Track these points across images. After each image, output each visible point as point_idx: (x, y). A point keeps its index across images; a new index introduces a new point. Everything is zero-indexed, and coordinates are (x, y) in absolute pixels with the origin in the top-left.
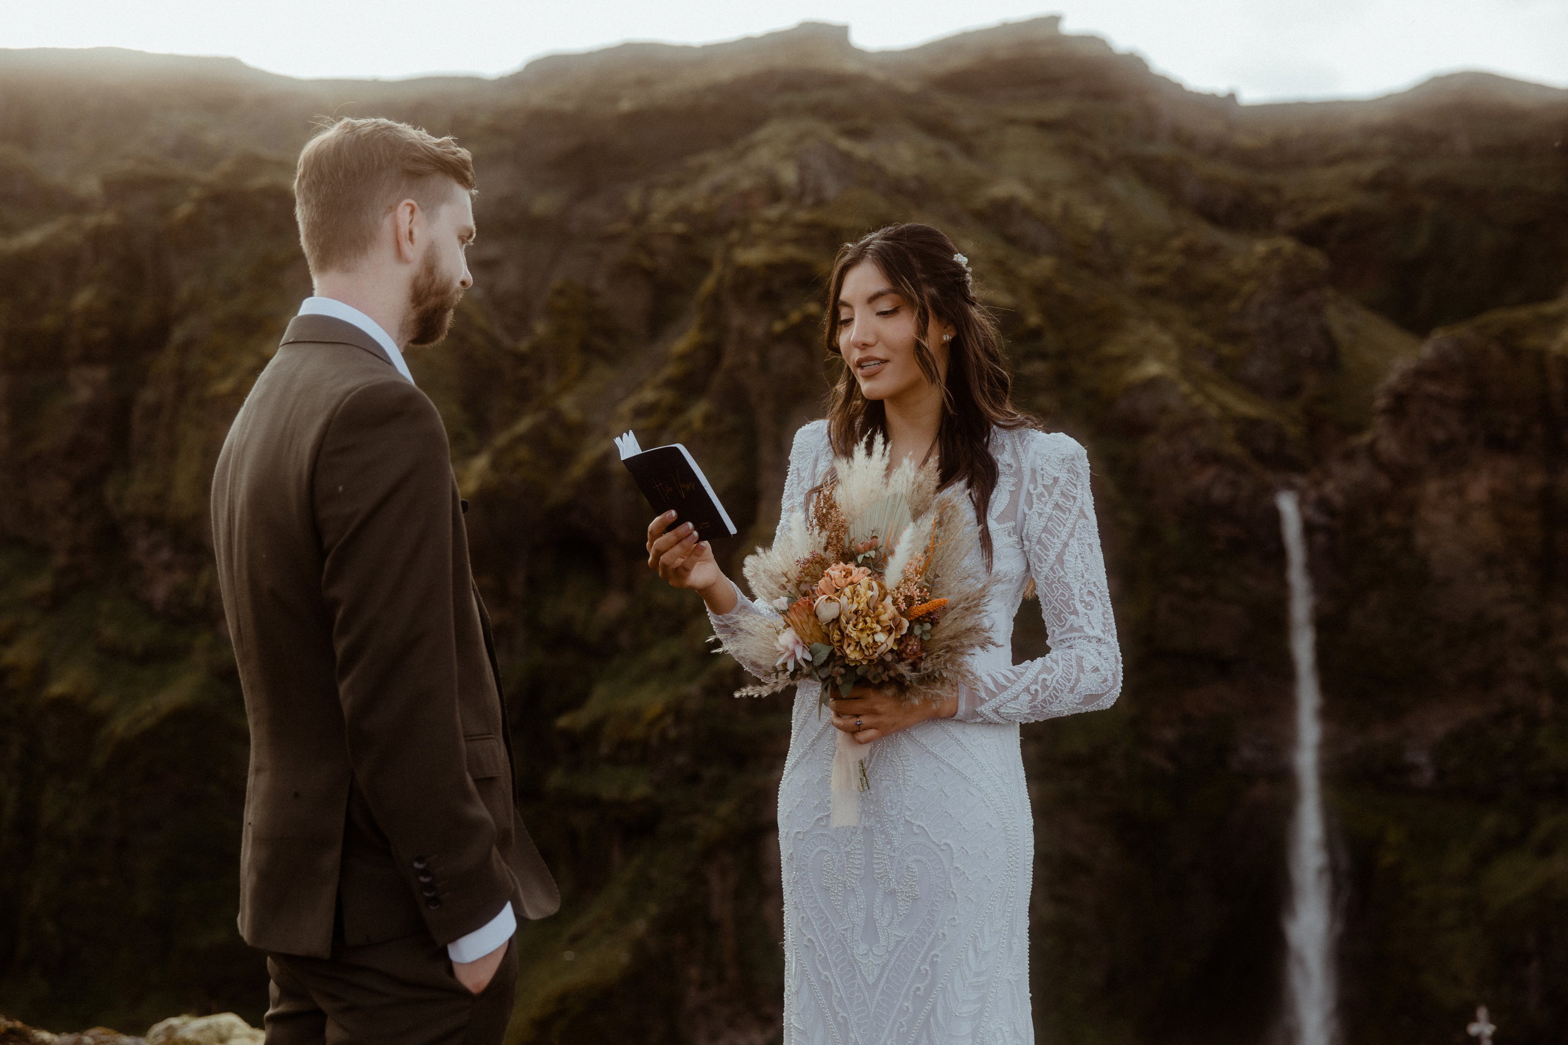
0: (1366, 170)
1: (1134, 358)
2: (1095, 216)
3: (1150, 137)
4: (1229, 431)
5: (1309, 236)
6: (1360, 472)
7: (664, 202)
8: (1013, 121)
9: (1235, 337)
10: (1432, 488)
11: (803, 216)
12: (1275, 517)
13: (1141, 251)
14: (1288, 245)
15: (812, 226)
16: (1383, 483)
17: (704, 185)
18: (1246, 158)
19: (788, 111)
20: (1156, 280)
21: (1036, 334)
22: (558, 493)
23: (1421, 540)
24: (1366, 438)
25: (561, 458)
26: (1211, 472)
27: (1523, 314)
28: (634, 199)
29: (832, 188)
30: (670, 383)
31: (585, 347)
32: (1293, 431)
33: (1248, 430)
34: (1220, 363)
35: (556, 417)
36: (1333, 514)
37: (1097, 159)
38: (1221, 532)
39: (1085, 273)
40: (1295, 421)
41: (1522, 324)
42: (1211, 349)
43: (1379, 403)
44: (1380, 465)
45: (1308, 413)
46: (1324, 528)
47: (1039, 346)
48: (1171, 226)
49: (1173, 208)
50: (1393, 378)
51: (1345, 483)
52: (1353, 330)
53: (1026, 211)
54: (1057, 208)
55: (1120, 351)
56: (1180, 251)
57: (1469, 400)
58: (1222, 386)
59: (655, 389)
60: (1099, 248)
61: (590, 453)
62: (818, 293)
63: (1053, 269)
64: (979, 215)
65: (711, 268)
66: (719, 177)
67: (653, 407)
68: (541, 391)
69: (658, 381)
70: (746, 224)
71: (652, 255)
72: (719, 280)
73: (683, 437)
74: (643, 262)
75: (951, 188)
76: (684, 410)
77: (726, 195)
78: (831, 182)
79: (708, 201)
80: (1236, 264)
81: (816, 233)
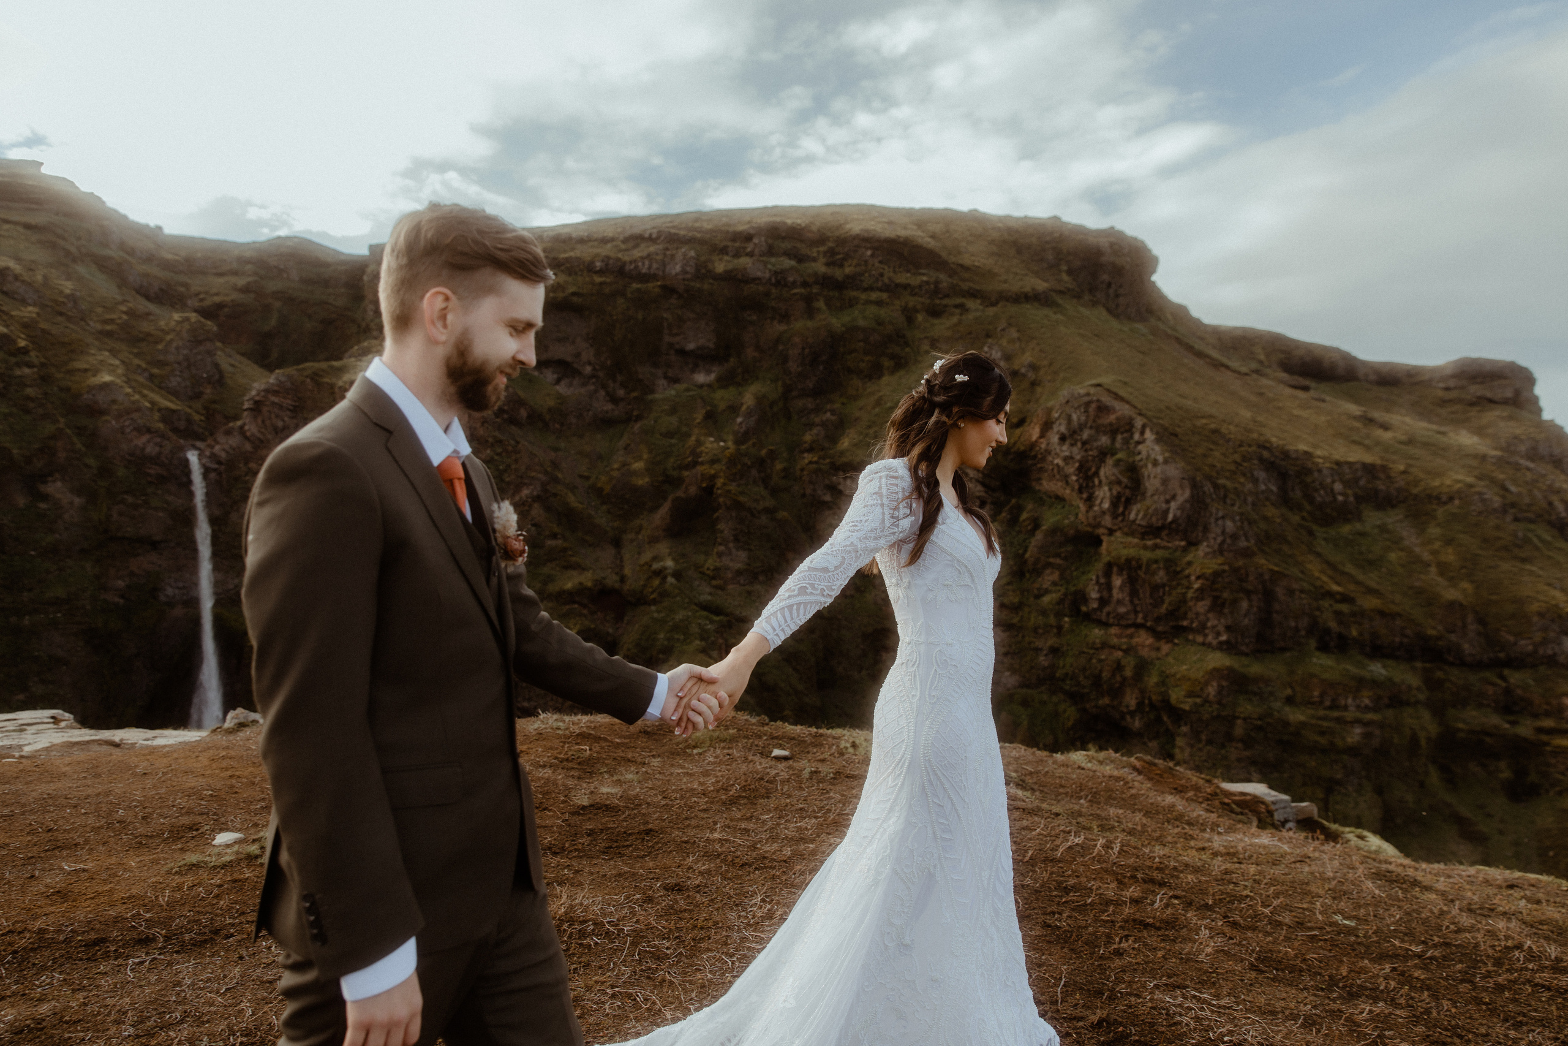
0: (241, 282)
1: (96, 372)
2: (68, 287)
3: (104, 245)
4: (157, 416)
5: (207, 313)
6: (234, 441)
9: (161, 364)
12: (187, 462)
13: (99, 310)
14: (194, 317)
16: (248, 447)
18: (166, 265)
20: (108, 327)
21: (25, 351)
24: (239, 423)
26: (145, 438)
27: (323, 365)
32: (197, 417)
33: (168, 416)
34: (151, 377)
36: (219, 463)
37: (68, 253)
38: (152, 471)
39: (60, 319)
40: (198, 413)
41: (323, 370)
42: (145, 370)
43: (246, 406)
44: (247, 438)
45: (206, 408)
46: (215, 470)
47: (27, 359)
48: (119, 298)
49: (119, 287)
50: (254, 393)
51: (227, 447)
52: (232, 366)
53: (16, 277)
54: (39, 278)
55: (86, 366)
56: (125, 313)
57: (295, 407)
58: (153, 391)
60: (70, 305)
63: (36, 314)
80: (162, 323)
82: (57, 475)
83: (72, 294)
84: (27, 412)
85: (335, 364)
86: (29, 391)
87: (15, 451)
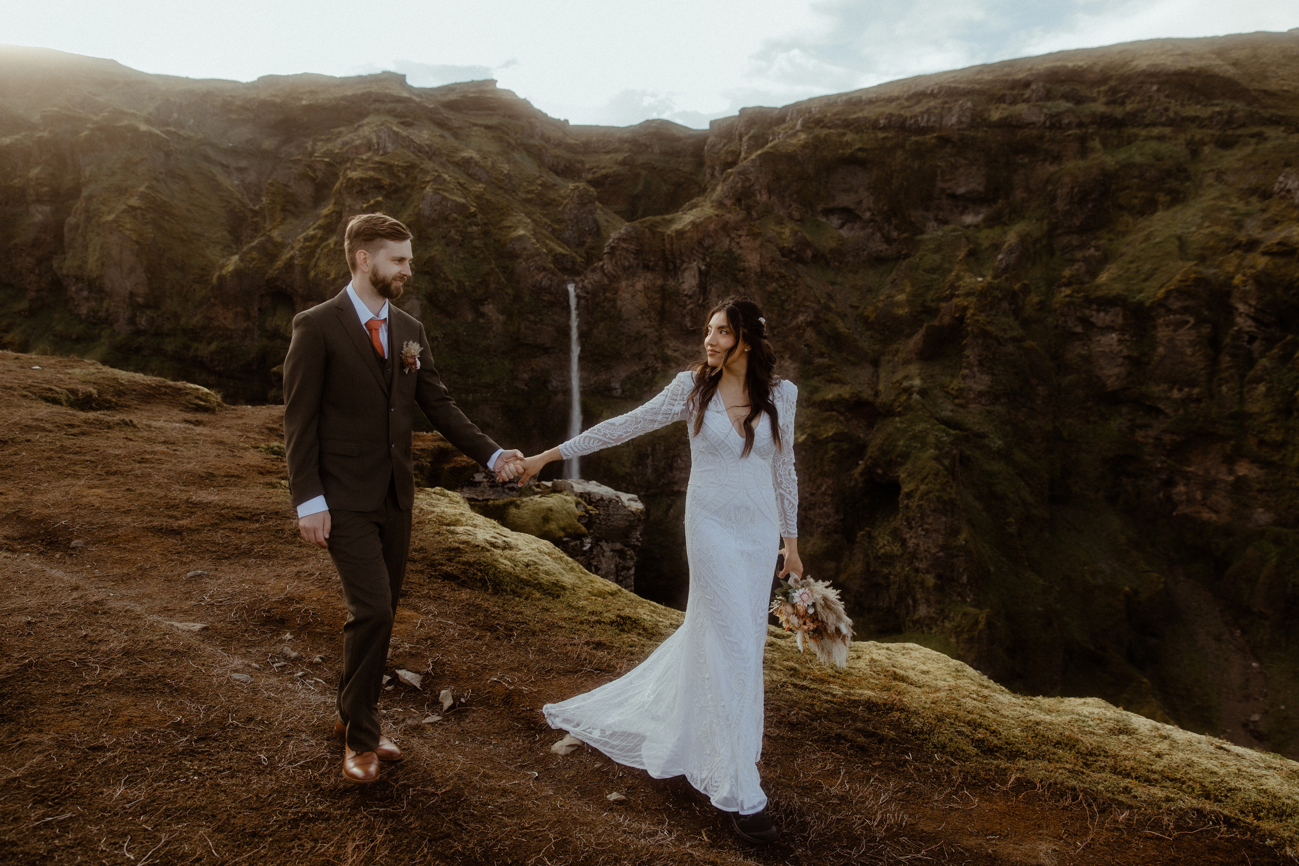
0: (620, 157)
1: (514, 228)
2: (506, 168)
3: (531, 136)
4: (550, 258)
5: (594, 183)
6: (597, 277)
7: (321, 148)
8: (475, 125)
9: (559, 221)
10: (624, 284)
11: (377, 159)
12: (567, 293)
13: (525, 184)
14: (582, 185)
15: (382, 163)
16: (606, 281)
17: (339, 142)
18: (571, 148)
19: (377, 111)
20: (530, 196)
21: (474, 215)
22: (272, 273)
23: (619, 303)
24: (601, 263)
25: (273, 258)
26: (542, 275)
27: (658, 218)
28: (309, 145)
29: (390, 148)
30: (319, 227)
31: (283, 210)
32: (579, 259)
33: (558, 259)
34: (554, 231)
35: (270, 239)
36: (587, 293)
37: (509, 144)
38: (546, 298)
39: (500, 191)
40: (582, 257)
41: (658, 222)
42: (550, 226)
43: (606, 250)
44: (605, 274)
45: (587, 253)
46: (584, 298)
47: (475, 220)
48: (538, 174)
49: (539, 167)
50: (611, 241)
51: (592, 281)
52: (607, 221)
53: (477, 164)
54: (489, 163)
55: (510, 224)
56: (540, 185)
57: (637, 251)
58: (551, 240)
59: (314, 229)
60: (507, 181)
61: (286, 256)
62: (384, 193)
63: (485, 189)
64: (457, 164)
65: (339, 178)
66: (346, 138)
67: (313, 237)
68: (264, 228)
69: (315, 226)
70: (353, 160)
71: (314, 171)
72: (342, 184)
73: (325, 250)
74: (310, 173)
75: (444, 152)
76: (327, 240)
77: (348, 146)
78: (390, 145)
79: (341, 149)
80: (562, 191)
81: (383, 167)
82: (490, 300)
83: (508, 174)
84: (475, 257)
85: (668, 217)
86: (476, 243)
87: (467, 284)
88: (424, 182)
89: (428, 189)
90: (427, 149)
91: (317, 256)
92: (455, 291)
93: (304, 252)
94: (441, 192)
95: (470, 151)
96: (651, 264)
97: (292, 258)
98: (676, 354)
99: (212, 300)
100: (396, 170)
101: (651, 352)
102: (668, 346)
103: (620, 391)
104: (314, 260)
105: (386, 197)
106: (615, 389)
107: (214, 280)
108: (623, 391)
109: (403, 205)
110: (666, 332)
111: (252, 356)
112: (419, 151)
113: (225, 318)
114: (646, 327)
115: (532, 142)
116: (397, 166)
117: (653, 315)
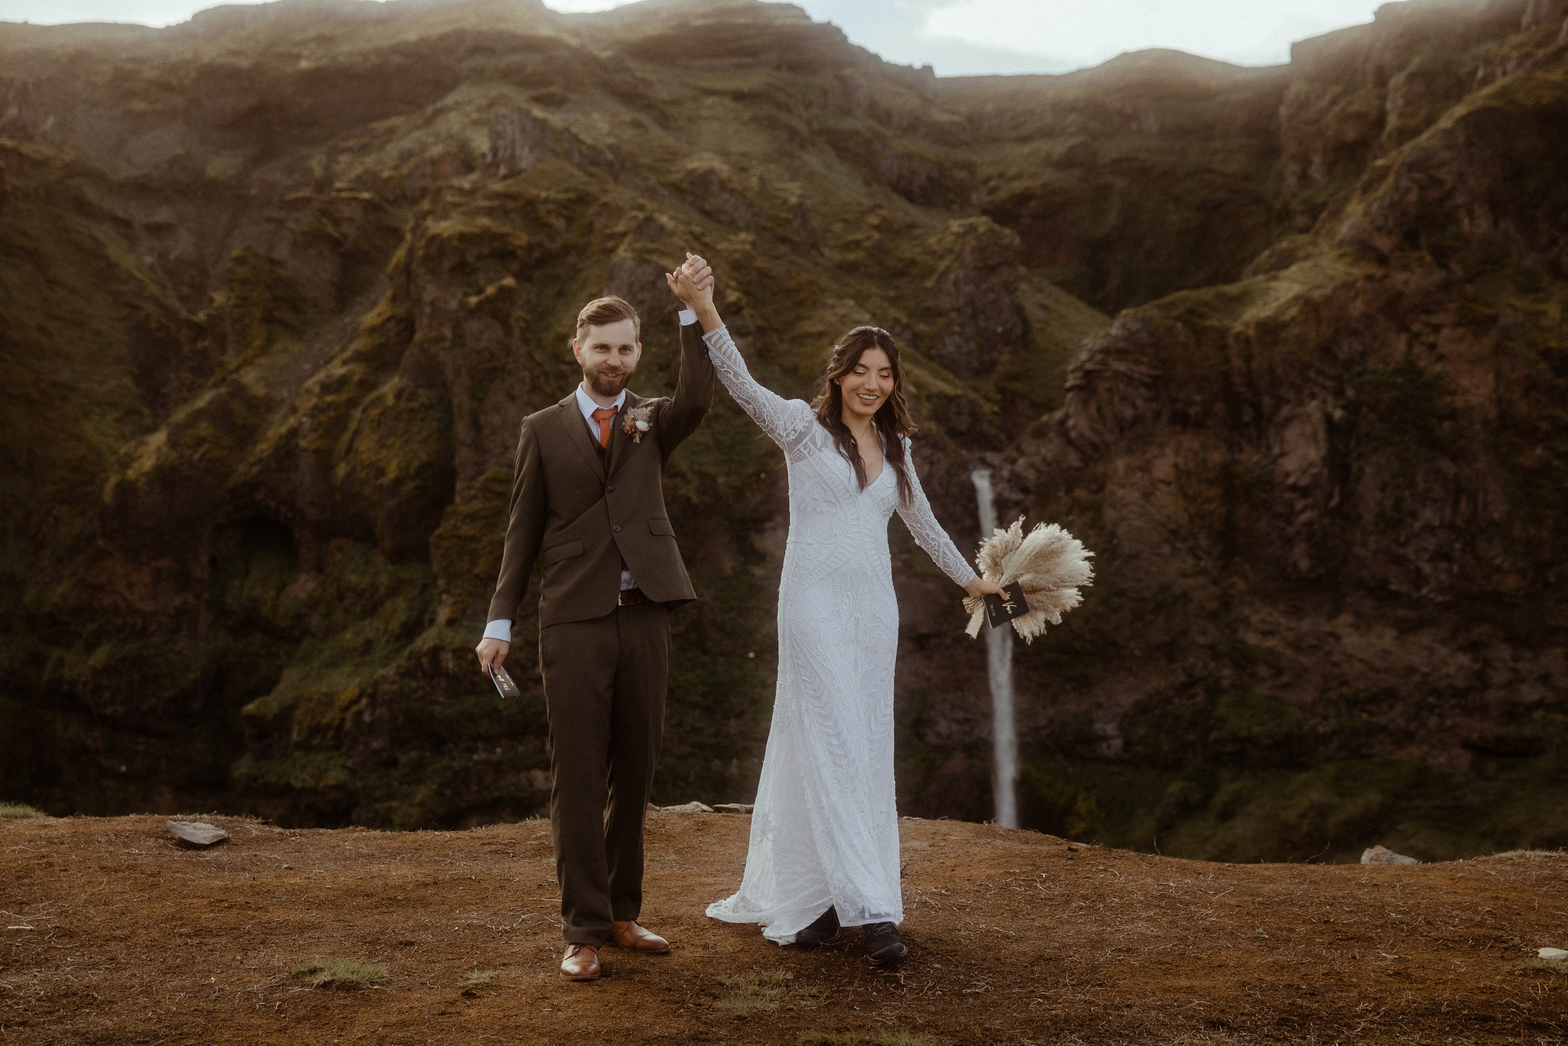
0: (1057, 148)
2: (793, 191)
3: (846, 112)
4: (926, 408)
5: (1001, 214)
6: (1050, 449)
7: (349, 168)
8: (709, 92)
9: (930, 314)
10: (1120, 464)
11: (497, 186)
12: (971, 492)
13: (838, 227)
14: (983, 223)
15: (507, 196)
16: (1073, 459)
17: (392, 150)
18: (941, 135)
19: (479, 76)
20: (851, 257)
22: (244, 470)
24: (1058, 415)
25: (247, 435)
27: (1206, 294)
28: (316, 164)
29: (526, 159)
30: (358, 357)
31: (268, 319)
32: (987, 408)
33: (941, 407)
34: (916, 339)
35: (239, 391)
36: (1025, 490)
37: (793, 132)
39: (783, 249)
40: (987, 399)
41: (1206, 304)
42: (907, 327)
43: (1070, 383)
44: (1071, 443)
45: (1001, 390)
46: (1017, 504)
48: (867, 202)
49: (868, 184)
50: (1084, 356)
51: (1037, 460)
52: (1044, 307)
53: (723, 185)
54: (754, 182)
55: (819, 327)
56: (876, 227)
57: (1155, 378)
58: (917, 363)
59: (345, 363)
60: (796, 223)
61: (277, 429)
62: (515, 266)
63: (753, 244)
64: (676, 189)
65: (401, 238)
66: (408, 143)
67: (343, 381)
68: (222, 364)
69: (348, 354)
70: (439, 191)
71: (337, 223)
72: (411, 251)
73: (374, 412)
74: (330, 229)
75: (646, 161)
76: (373, 386)
77: (414, 161)
78: (526, 151)
79: (396, 168)
80: (933, 240)
81: (511, 204)
83: (800, 205)
85: (1231, 289)
87: (721, 480)
88: (611, 237)
89: (623, 253)
90: (610, 156)
91: (353, 425)
92: (695, 499)
93: (322, 418)
94: (654, 258)
95: (706, 155)
96: (1193, 411)
97: (293, 433)
98: (1270, 643)
99: (101, 542)
100: (542, 209)
101: (1201, 640)
102: (1246, 621)
103: (1117, 743)
104: (347, 436)
105: (522, 276)
106: (1105, 738)
107: (108, 494)
108: (1128, 743)
109: (561, 293)
110: (1241, 585)
111: (192, 676)
112: (594, 163)
113: (131, 586)
114: (1184, 575)
115: (849, 124)
116: (546, 201)
117: (1203, 542)
